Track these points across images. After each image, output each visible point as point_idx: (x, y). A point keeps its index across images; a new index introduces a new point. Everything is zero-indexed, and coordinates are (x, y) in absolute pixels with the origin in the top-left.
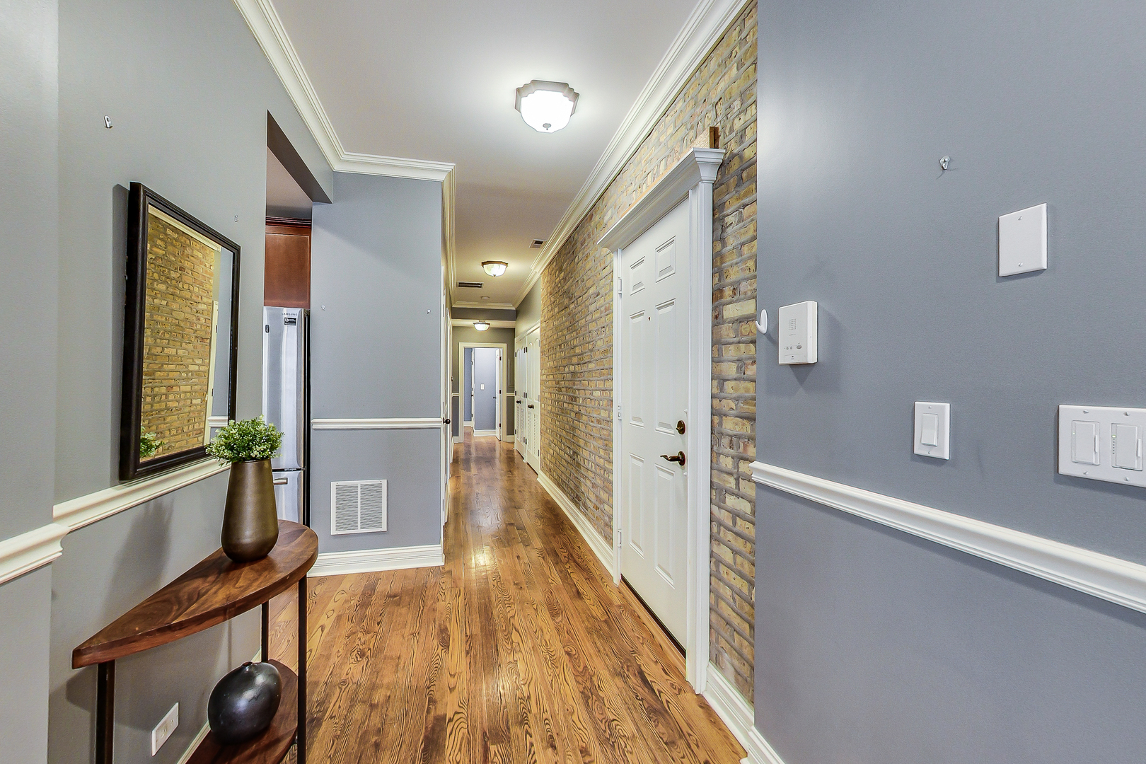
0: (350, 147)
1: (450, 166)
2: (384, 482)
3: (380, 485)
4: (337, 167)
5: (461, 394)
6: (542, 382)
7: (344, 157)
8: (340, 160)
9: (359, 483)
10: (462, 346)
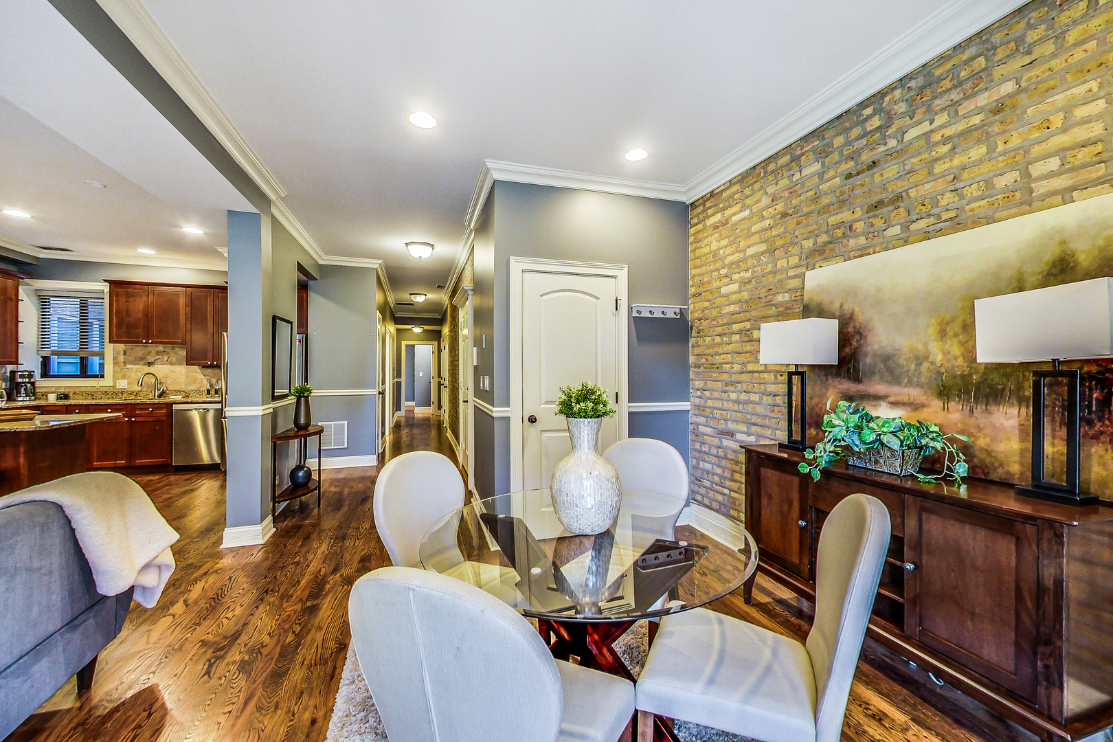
0: (327, 254)
1: (380, 261)
2: (346, 423)
3: (344, 425)
4: (321, 262)
5: (403, 380)
6: (449, 370)
7: (324, 258)
8: (322, 259)
9: (333, 423)
10: (404, 343)
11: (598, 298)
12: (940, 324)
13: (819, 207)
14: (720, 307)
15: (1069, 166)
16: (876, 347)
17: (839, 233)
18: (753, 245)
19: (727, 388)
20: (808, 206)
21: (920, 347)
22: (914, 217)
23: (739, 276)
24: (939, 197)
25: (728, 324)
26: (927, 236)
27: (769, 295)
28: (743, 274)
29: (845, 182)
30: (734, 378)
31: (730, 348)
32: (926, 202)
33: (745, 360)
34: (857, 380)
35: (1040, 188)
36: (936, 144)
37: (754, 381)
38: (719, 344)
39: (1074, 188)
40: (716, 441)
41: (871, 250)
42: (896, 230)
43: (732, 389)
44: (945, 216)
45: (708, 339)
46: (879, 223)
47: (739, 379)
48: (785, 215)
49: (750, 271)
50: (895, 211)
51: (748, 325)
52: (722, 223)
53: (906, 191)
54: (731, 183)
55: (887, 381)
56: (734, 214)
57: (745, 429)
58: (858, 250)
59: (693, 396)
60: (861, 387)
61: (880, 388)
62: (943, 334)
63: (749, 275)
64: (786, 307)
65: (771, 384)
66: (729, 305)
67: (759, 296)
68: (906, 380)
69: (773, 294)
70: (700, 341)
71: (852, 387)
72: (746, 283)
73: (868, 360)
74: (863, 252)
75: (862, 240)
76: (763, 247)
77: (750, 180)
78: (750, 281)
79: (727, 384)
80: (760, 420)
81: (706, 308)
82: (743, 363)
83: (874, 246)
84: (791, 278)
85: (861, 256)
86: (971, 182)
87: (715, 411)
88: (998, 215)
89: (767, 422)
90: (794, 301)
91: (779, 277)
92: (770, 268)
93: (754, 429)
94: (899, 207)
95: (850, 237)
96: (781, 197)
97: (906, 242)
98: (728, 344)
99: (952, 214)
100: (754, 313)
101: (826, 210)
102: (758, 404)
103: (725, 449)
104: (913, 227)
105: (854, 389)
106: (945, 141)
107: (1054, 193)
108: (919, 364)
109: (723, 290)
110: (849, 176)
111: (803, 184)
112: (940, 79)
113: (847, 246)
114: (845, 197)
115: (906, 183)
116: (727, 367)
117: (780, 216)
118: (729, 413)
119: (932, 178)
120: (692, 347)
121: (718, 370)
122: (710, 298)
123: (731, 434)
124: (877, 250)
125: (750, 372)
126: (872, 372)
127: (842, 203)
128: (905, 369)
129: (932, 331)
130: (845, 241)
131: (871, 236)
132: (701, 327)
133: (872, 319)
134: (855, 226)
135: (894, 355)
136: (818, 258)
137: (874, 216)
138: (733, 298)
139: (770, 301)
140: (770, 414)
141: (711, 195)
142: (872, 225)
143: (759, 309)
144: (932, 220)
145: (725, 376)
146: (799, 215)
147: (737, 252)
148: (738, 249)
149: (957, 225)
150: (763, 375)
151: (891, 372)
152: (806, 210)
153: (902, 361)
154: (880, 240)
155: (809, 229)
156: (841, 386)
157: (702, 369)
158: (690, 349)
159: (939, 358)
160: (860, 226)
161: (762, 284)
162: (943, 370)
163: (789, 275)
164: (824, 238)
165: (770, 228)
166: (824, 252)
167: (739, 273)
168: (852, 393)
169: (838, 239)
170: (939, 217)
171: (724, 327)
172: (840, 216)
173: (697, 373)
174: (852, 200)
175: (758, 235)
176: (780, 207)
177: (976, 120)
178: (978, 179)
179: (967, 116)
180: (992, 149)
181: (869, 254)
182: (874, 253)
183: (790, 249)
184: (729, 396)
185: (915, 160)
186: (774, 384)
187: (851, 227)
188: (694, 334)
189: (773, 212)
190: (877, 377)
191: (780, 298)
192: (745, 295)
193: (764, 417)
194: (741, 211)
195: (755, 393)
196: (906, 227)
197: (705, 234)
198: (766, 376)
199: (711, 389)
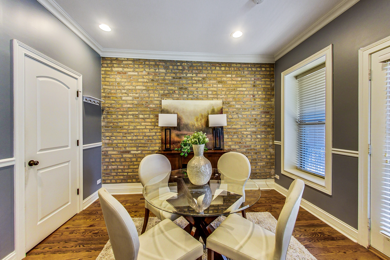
11: (69, 88)
12: (196, 118)
13: (165, 82)
14: (122, 105)
15: (213, 94)
16: (184, 122)
17: (171, 92)
18: (139, 86)
19: (126, 135)
20: (162, 81)
21: (193, 123)
22: (190, 94)
23: (133, 95)
24: (194, 92)
25: (126, 111)
26: (192, 99)
27: (147, 104)
28: (134, 94)
29: (173, 79)
30: (129, 131)
31: (128, 120)
32: (192, 92)
33: (136, 125)
34: (180, 130)
35: (210, 96)
36: (193, 80)
37: (140, 132)
38: (121, 119)
39: (213, 98)
40: (120, 156)
41: (180, 99)
42: (185, 96)
43: (128, 135)
44: (195, 96)
45: (114, 116)
46: (182, 93)
47: (133, 132)
48: (153, 80)
49: (138, 94)
50: (185, 91)
51: (137, 113)
52: (123, 73)
53: (188, 88)
54: (128, 60)
55: (187, 131)
56: (129, 72)
57: (136, 149)
58: (177, 98)
59: (104, 140)
60: (181, 132)
61: (185, 132)
62: (197, 120)
63: (137, 95)
64: (154, 109)
65: (148, 133)
66: (127, 104)
67: (143, 104)
68: (191, 130)
69: (148, 104)
70: (109, 116)
71: (179, 132)
72: (136, 98)
73: (182, 126)
74: (178, 99)
75: (177, 96)
76: (144, 88)
77: (137, 63)
78: (138, 98)
79: (126, 134)
80: (143, 145)
81: (113, 104)
82: (135, 126)
83: (181, 98)
84: (155, 100)
85: (177, 100)
86: (199, 91)
87: (118, 145)
88: (204, 99)
89: (146, 145)
90: (157, 107)
91: (150, 99)
92: (147, 95)
93: (140, 148)
94: (186, 91)
95: (174, 94)
96: (151, 74)
97: (188, 99)
98: (127, 119)
99: (196, 96)
100: (140, 109)
101: (167, 84)
102: (142, 140)
103: (125, 158)
104: (189, 96)
105: (179, 133)
106: (195, 80)
107: (211, 98)
108: (193, 127)
109: (123, 98)
110: (174, 78)
111: (159, 74)
112: (194, 66)
113: (173, 96)
114: (173, 83)
115: (188, 86)
116: (126, 127)
117: (151, 80)
118: (127, 144)
119: (193, 87)
120: (103, 118)
121: (121, 128)
122: (116, 100)
123: (128, 152)
124: (181, 99)
125: (138, 129)
126: (183, 128)
127: (172, 84)
128: (191, 128)
129: (195, 120)
130: (173, 95)
131: (180, 95)
132: (110, 111)
133: (182, 116)
134: (176, 91)
135: (188, 125)
136: (165, 97)
137: (181, 91)
138: (130, 102)
139: (147, 106)
140: (147, 142)
141: (116, 59)
142: (180, 93)
143: (142, 108)
144: (193, 96)
145: (125, 131)
146: (158, 82)
147: (131, 86)
148: (132, 85)
149: (197, 99)
150: (143, 130)
151: (187, 128)
152: (161, 82)
153: (190, 126)
154: (182, 97)
155: (162, 88)
156: (175, 132)
157: (110, 128)
158: (102, 119)
159: (197, 125)
160: (177, 92)
161: (143, 100)
162: (198, 128)
163: (155, 99)
164: (166, 92)
165: (147, 82)
166: (167, 96)
167: (133, 94)
168: (178, 134)
169: (171, 93)
170: (194, 96)
171: (124, 112)
172: (171, 87)
173: (105, 130)
174: (175, 85)
175: (142, 83)
176: (151, 77)
177: (200, 79)
178: (201, 91)
179: (199, 77)
180: (203, 86)
181: (179, 100)
182: (181, 100)
183: (155, 91)
184: (127, 138)
185: (190, 81)
186: (149, 133)
187: (175, 91)
188: (104, 113)
189: (148, 78)
190: (184, 130)
191: (151, 106)
192: (136, 102)
193: (145, 144)
194: (133, 72)
195: (141, 136)
196: (187, 96)
197: (112, 74)
198: (145, 130)
199: (116, 136)
